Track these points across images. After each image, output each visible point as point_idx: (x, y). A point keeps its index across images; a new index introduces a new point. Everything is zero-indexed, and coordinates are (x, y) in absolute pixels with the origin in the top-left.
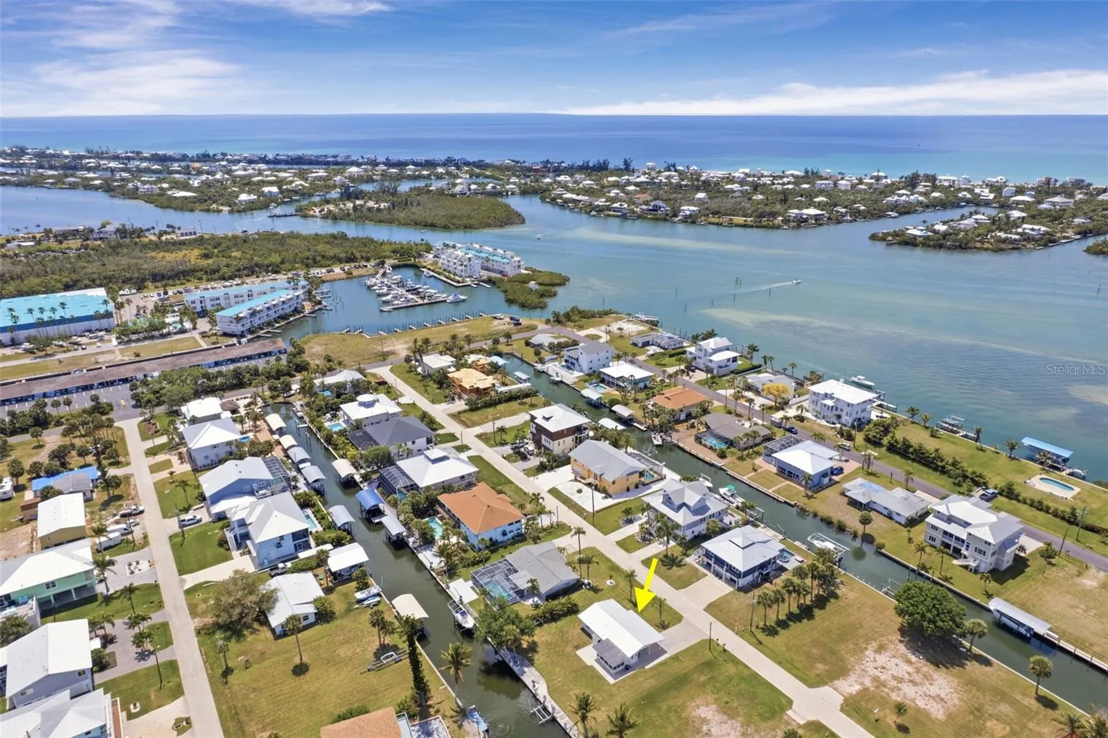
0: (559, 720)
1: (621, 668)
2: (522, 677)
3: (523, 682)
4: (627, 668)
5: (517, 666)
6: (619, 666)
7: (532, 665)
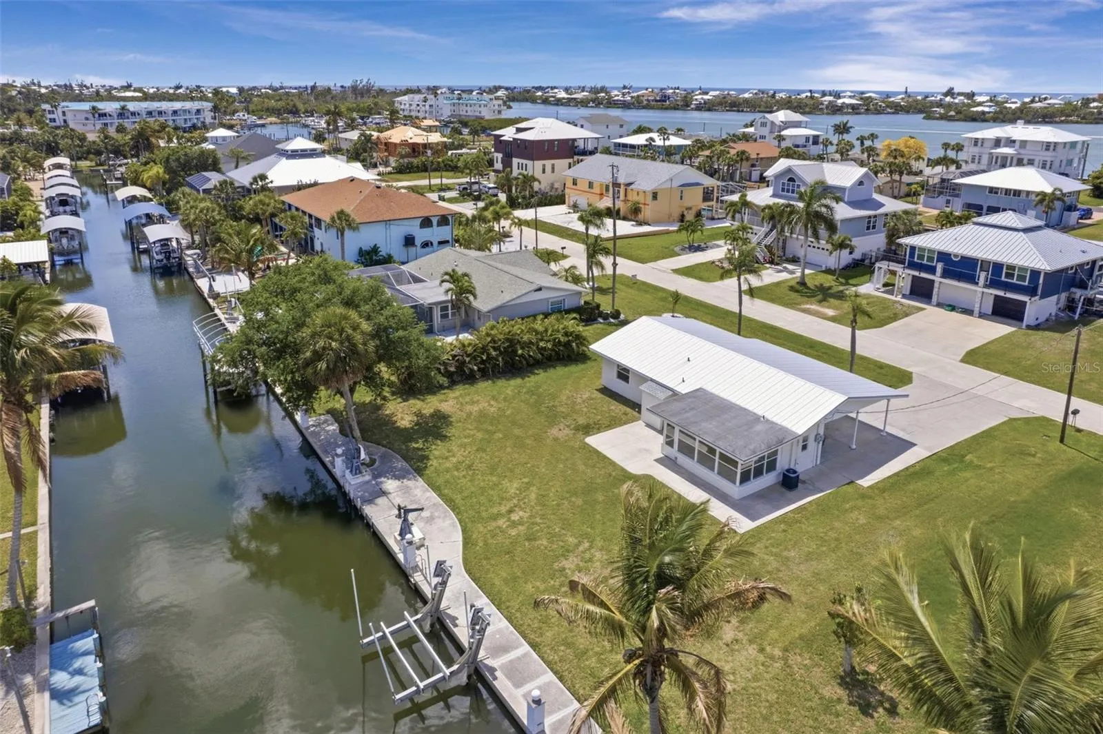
0: (502, 684)
1: (768, 479)
2: (368, 510)
3: (369, 526)
4: (790, 482)
5: (356, 471)
6: (758, 472)
7: (420, 472)
